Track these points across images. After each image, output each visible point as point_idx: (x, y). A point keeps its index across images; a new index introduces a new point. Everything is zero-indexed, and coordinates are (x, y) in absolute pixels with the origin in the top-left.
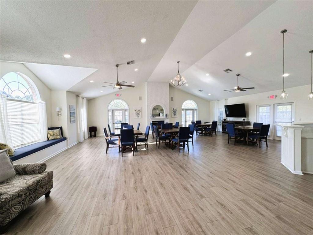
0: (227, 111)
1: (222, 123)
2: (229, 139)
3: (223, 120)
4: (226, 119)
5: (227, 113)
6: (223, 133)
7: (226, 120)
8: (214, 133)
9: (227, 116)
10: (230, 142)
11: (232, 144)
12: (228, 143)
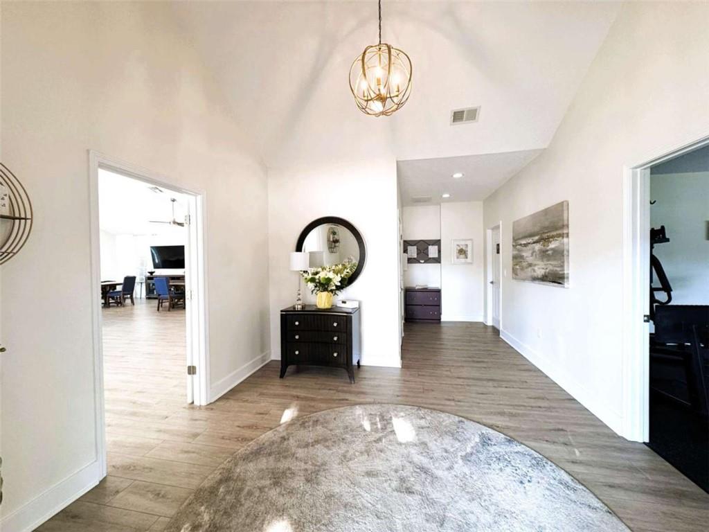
0: (156, 258)
1: (146, 280)
2: (160, 303)
3: (149, 274)
4: (154, 272)
5: (157, 261)
6: (148, 300)
7: (154, 274)
8: (128, 301)
9: (156, 266)
10: (160, 309)
11: (165, 311)
12: (158, 310)
